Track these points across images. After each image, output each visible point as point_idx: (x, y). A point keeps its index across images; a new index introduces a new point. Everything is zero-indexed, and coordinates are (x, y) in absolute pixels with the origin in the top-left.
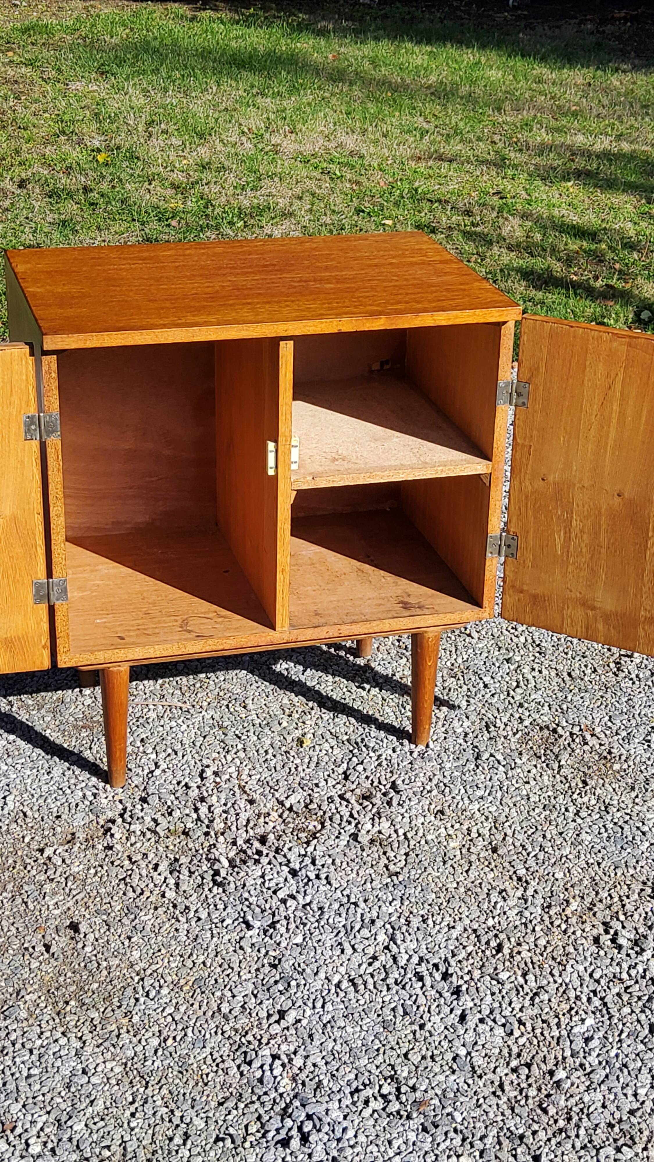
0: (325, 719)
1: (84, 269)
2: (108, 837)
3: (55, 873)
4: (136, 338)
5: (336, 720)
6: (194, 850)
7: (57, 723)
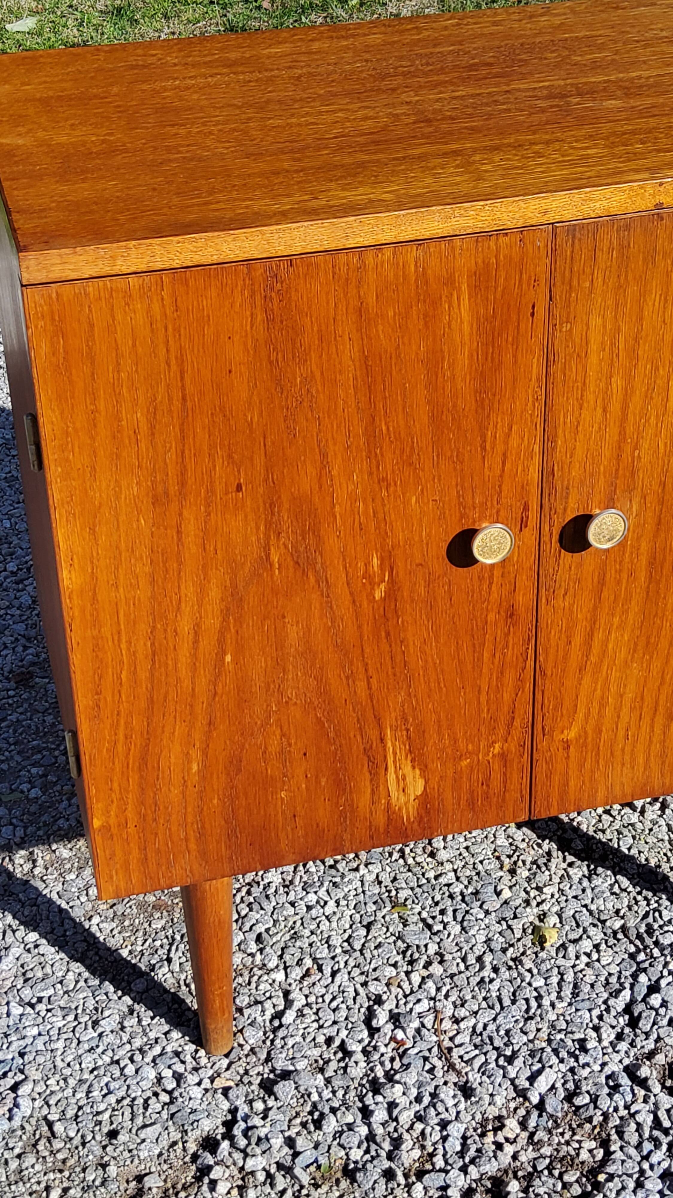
0: (576, 879)
1: (115, 90)
2: (205, 1188)
4: (224, 247)
5: (597, 881)
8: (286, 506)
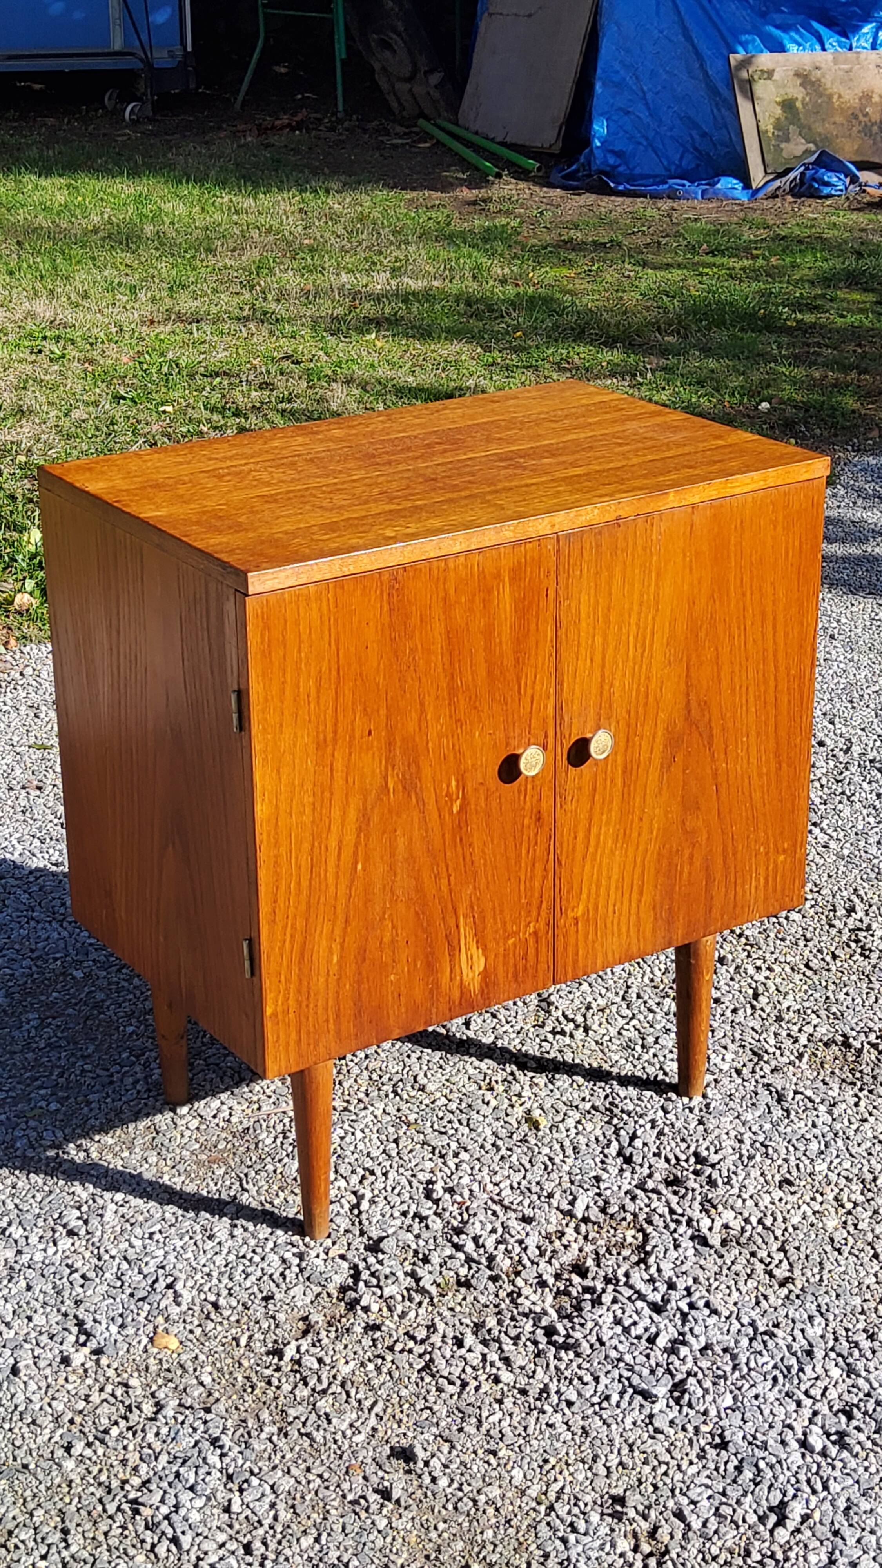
2: (359, 1312)
3: (319, 1380)
6: (491, 1306)
7: (169, 1163)
8: (398, 744)
